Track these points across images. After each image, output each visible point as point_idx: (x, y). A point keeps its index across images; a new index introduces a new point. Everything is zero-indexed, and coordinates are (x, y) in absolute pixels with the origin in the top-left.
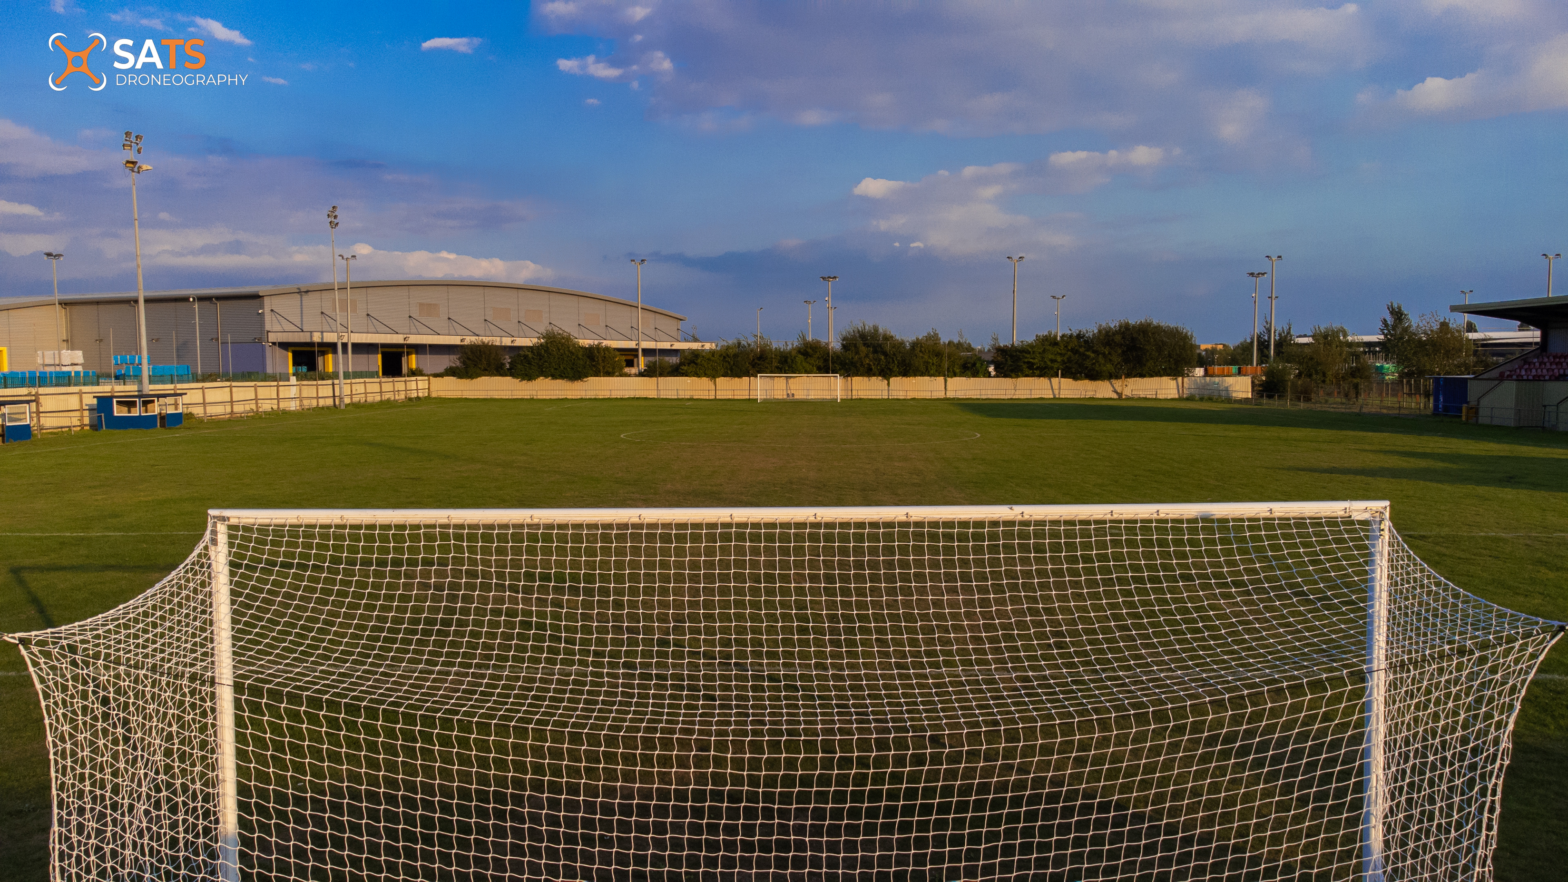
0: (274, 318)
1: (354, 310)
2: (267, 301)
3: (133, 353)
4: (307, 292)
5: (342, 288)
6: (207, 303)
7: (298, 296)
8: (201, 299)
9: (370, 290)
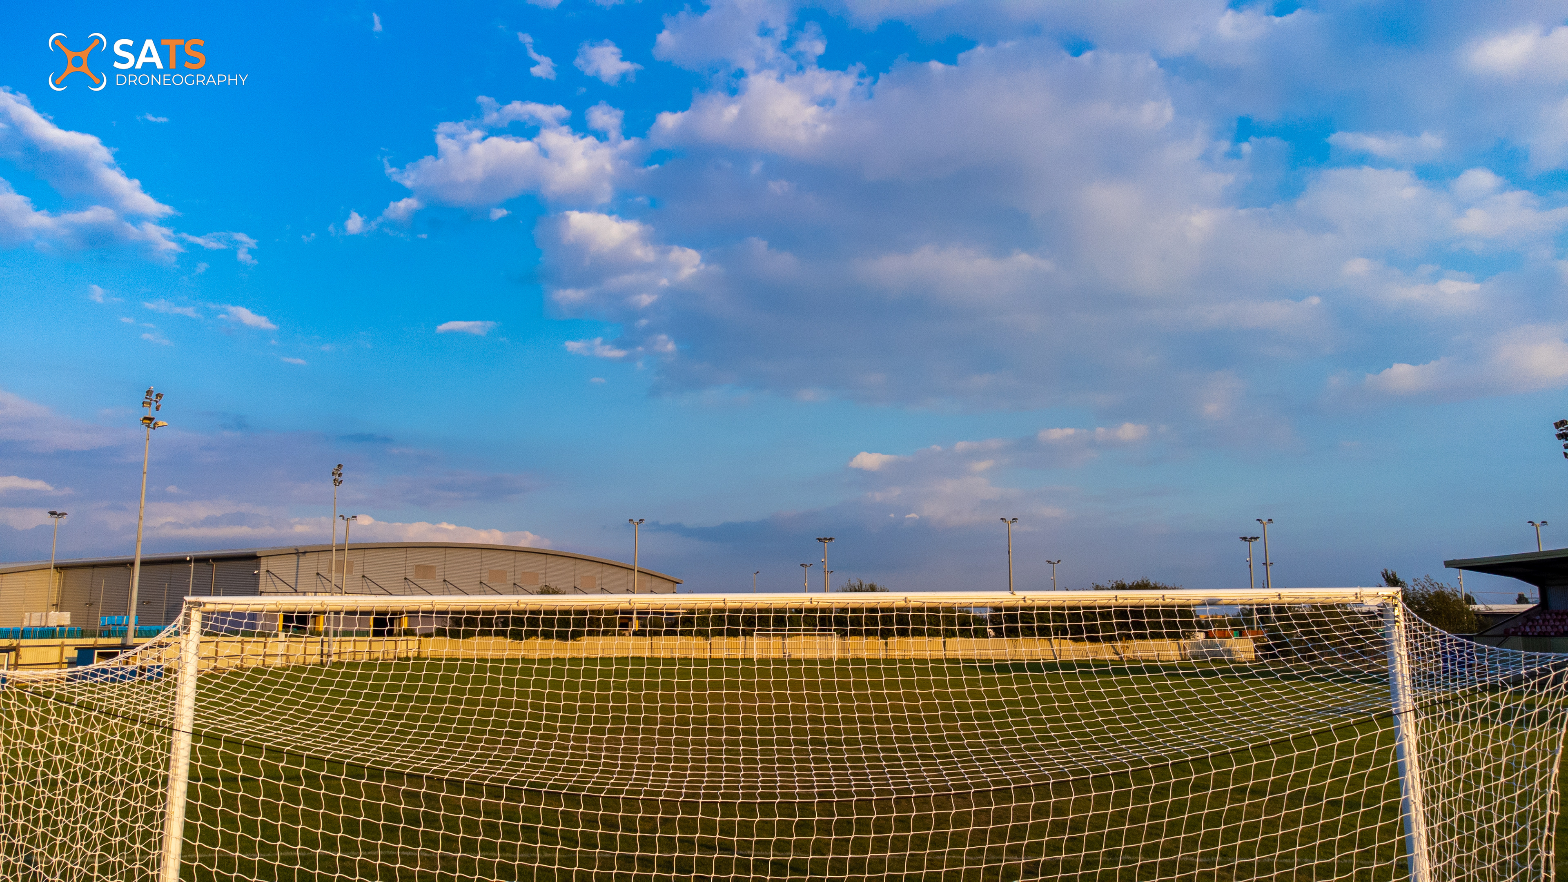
0: (269, 579)
1: (350, 571)
2: (263, 562)
3: (122, 613)
4: (305, 553)
5: (340, 550)
6: (203, 564)
7: (295, 557)
8: (198, 560)
9: (367, 552)
